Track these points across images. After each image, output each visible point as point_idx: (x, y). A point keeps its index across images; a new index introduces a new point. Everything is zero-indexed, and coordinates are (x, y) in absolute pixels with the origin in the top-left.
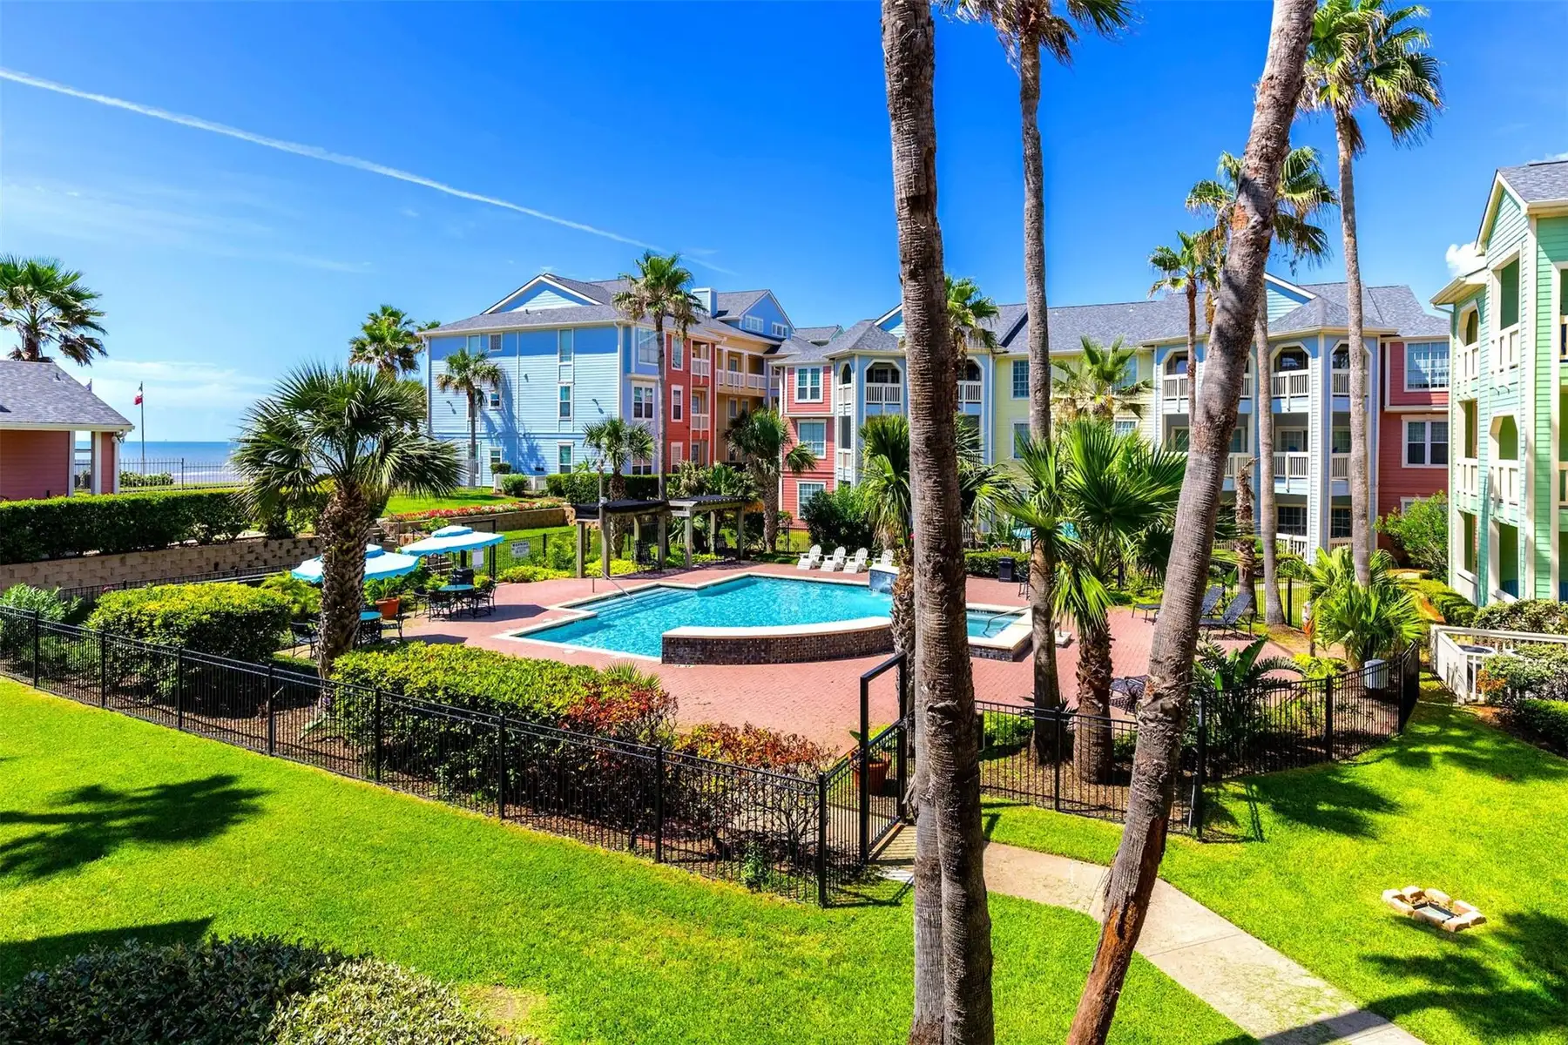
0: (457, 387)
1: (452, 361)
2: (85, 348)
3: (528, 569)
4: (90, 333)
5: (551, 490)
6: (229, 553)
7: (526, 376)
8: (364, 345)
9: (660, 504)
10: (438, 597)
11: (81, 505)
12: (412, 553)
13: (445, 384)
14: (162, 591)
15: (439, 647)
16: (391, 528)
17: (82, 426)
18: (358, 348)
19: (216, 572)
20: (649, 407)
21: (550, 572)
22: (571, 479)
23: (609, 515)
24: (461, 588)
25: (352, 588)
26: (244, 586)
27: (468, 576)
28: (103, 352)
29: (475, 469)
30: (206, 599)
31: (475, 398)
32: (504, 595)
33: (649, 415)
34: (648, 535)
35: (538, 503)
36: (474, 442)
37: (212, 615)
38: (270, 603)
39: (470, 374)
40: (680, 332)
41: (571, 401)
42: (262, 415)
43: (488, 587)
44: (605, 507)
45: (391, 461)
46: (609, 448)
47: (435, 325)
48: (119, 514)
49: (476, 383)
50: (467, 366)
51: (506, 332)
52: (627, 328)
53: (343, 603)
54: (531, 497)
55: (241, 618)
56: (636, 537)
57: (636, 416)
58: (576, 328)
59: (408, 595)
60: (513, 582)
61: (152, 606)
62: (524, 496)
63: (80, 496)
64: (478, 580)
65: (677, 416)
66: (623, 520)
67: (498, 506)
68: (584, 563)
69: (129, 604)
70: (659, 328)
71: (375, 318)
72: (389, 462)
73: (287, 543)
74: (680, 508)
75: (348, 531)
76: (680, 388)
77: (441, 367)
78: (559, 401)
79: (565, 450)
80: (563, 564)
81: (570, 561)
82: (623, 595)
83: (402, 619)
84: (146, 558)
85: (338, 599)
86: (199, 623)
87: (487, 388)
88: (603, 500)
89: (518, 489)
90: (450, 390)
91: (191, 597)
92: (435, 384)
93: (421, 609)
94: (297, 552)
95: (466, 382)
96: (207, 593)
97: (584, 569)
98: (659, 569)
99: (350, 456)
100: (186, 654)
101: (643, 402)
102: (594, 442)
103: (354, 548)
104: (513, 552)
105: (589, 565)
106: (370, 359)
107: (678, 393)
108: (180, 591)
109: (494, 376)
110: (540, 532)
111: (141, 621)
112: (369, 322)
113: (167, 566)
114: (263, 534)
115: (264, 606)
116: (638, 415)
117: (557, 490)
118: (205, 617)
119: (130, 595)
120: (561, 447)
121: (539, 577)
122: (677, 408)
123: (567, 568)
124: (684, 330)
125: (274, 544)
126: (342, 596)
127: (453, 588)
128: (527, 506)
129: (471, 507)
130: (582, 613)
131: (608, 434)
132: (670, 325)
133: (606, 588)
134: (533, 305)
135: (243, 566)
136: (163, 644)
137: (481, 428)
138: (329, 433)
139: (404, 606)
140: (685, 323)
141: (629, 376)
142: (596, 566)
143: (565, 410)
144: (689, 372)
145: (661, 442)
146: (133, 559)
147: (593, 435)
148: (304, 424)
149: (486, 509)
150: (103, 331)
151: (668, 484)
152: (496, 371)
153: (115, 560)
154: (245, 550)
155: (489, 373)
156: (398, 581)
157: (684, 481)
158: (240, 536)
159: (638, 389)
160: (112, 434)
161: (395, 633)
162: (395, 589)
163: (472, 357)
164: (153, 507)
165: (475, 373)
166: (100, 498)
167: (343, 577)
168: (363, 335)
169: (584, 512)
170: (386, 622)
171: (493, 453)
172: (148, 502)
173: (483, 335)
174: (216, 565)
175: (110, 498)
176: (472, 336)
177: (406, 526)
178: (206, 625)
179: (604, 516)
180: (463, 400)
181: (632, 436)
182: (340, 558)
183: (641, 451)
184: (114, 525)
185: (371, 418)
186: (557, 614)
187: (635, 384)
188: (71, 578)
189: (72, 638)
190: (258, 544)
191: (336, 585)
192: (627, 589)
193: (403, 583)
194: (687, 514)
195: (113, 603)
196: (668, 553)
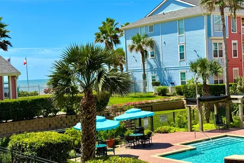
0: (136, 50)
1: (134, 39)
2: (5, 45)
3: (167, 128)
4: (7, 39)
5: (177, 93)
6: (54, 120)
7: (164, 43)
8: (99, 35)
9: (226, 97)
10: (129, 139)
11: (5, 103)
12: (117, 120)
13: (132, 49)
14: (30, 135)
15: (124, 158)
16: (113, 110)
17: (5, 74)
18: (97, 37)
19: (50, 128)
20: (221, 52)
21: (177, 129)
22: (185, 87)
23: (201, 103)
24: (138, 135)
25: (92, 133)
26: (57, 133)
27: (141, 130)
28: (11, 46)
29: (145, 84)
30: (43, 138)
31: (144, 54)
32: (156, 139)
33: (221, 56)
34: (221, 112)
35: (172, 98)
36: (144, 73)
37: (45, 143)
38: (65, 139)
39: (141, 43)
40: (233, 14)
41: (184, 52)
42: (57, 66)
43: (150, 135)
44: (200, 99)
45: (102, 80)
46: (200, 72)
47: (127, 24)
48: (18, 106)
49: (144, 47)
50: (140, 40)
51: (155, 24)
52: (209, 16)
53: (89, 139)
54: (169, 96)
55: (55, 145)
56: (215, 113)
57: (214, 56)
58: (186, 19)
59: (118, 138)
60: (161, 133)
61: (26, 140)
62: (166, 95)
63: (6, 100)
64: (146, 132)
65: (235, 55)
66: (209, 105)
67: (155, 100)
68: (191, 125)
69: (19, 139)
70: (222, 14)
71: (104, 23)
72: (101, 81)
73: (74, 117)
74: (236, 99)
75: (89, 110)
76: (236, 42)
77: (130, 42)
78: (179, 52)
79: (183, 74)
80: (182, 125)
81: (185, 124)
82: (209, 139)
83: (115, 147)
84: (27, 123)
85: (87, 138)
86: (41, 146)
87: (149, 49)
88: (198, 96)
89: (163, 93)
90: (134, 51)
91: (38, 137)
92: (128, 49)
93: (123, 143)
94: (77, 120)
95: (140, 47)
96: (44, 136)
97: (191, 128)
98: (227, 128)
99: (88, 80)
100: (37, 158)
101: (218, 50)
102: (194, 70)
103: (91, 117)
104: (161, 120)
105: (194, 126)
106: (102, 41)
107: (235, 44)
108: (36, 135)
109: (152, 44)
110: (172, 111)
111: (23, 146)
112: (102, 25)
113: (34, 125)
114: (65, 113)
115: (63, 140)
116: (216, 56)
117: (180, 93)
118: (43, 144)
119: (19, 136)
120: (181, 73)
121: (172, 131)
122: (235, 51)
123: (184, 127)
124: (235, 13)
125: (69, 117)
126: (88, 137)
127: (135, 135)
128: (167, 100)
129: (144, 101)
130: (190, 147)
131: (200, 66)
132: (227, 12)
133: (201, 136)
134: (167, 11)
135: (59, 126)
136: (30, 154)
137: (147, 67)
138: (80, 70)
139: (117, 143)
140: (235, 10)
141: (211, 38)
142: (197, 127)
143: (182, 56)
144: (240, 33)
145: (225, 68)
146: (23, 123)
147: (193, 66)
148: (72, 68)
149: (150, 101)
150: (10, 38)
151: (230, 88)
152: (152, 41)
153: (17, 123)
154: (60, 120)
155: (149, 42)
156: (114, 132)
157: (238, 86)
158: (57, 114)
159: (216, 44)
160: (14, 76)
161: (112, 153)
162: (113, 135)
163: (142, 36)
164: (28, 103)
165: (143, 43)
166: (11, 100)
167: (88, 129)
168: (99, 31)
169: (191, 101)
170: (108, 149)
171: (153, 77)
172: (26, 101)
173: (146, 26)
174: (50, 125)
175: (14, 100)
176: (141, 27)
177: (118, 109)
178: (43, 147)
179: (199, 103)
180: (139, 55)
181: (211, 66)
182: (87, 121)
183: (216, 73)
184: (16, 110)
185: (94, 64)
186: (177, 148)
187: (213, 41)
188: (4, 130)
189: (4, 152)
190: (64, 117)
191: (86, 132)
192: (210, 137)
193: (116, 133)
194: (240, 102)
195: (15, 139)
196: (231, 120)
